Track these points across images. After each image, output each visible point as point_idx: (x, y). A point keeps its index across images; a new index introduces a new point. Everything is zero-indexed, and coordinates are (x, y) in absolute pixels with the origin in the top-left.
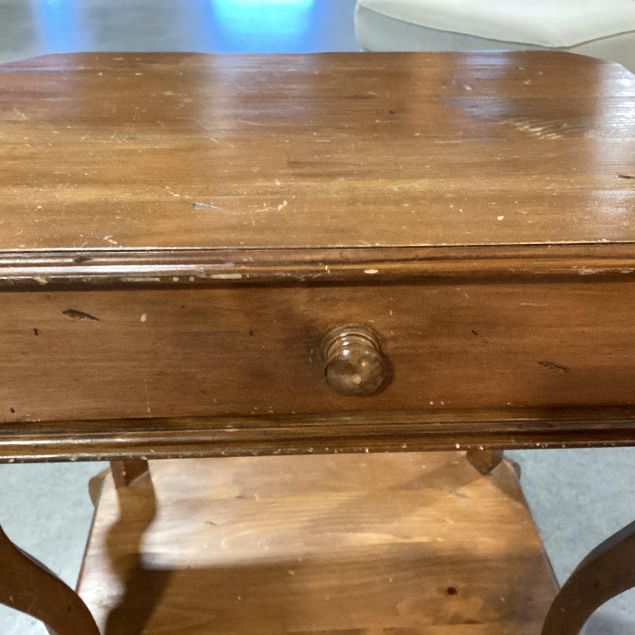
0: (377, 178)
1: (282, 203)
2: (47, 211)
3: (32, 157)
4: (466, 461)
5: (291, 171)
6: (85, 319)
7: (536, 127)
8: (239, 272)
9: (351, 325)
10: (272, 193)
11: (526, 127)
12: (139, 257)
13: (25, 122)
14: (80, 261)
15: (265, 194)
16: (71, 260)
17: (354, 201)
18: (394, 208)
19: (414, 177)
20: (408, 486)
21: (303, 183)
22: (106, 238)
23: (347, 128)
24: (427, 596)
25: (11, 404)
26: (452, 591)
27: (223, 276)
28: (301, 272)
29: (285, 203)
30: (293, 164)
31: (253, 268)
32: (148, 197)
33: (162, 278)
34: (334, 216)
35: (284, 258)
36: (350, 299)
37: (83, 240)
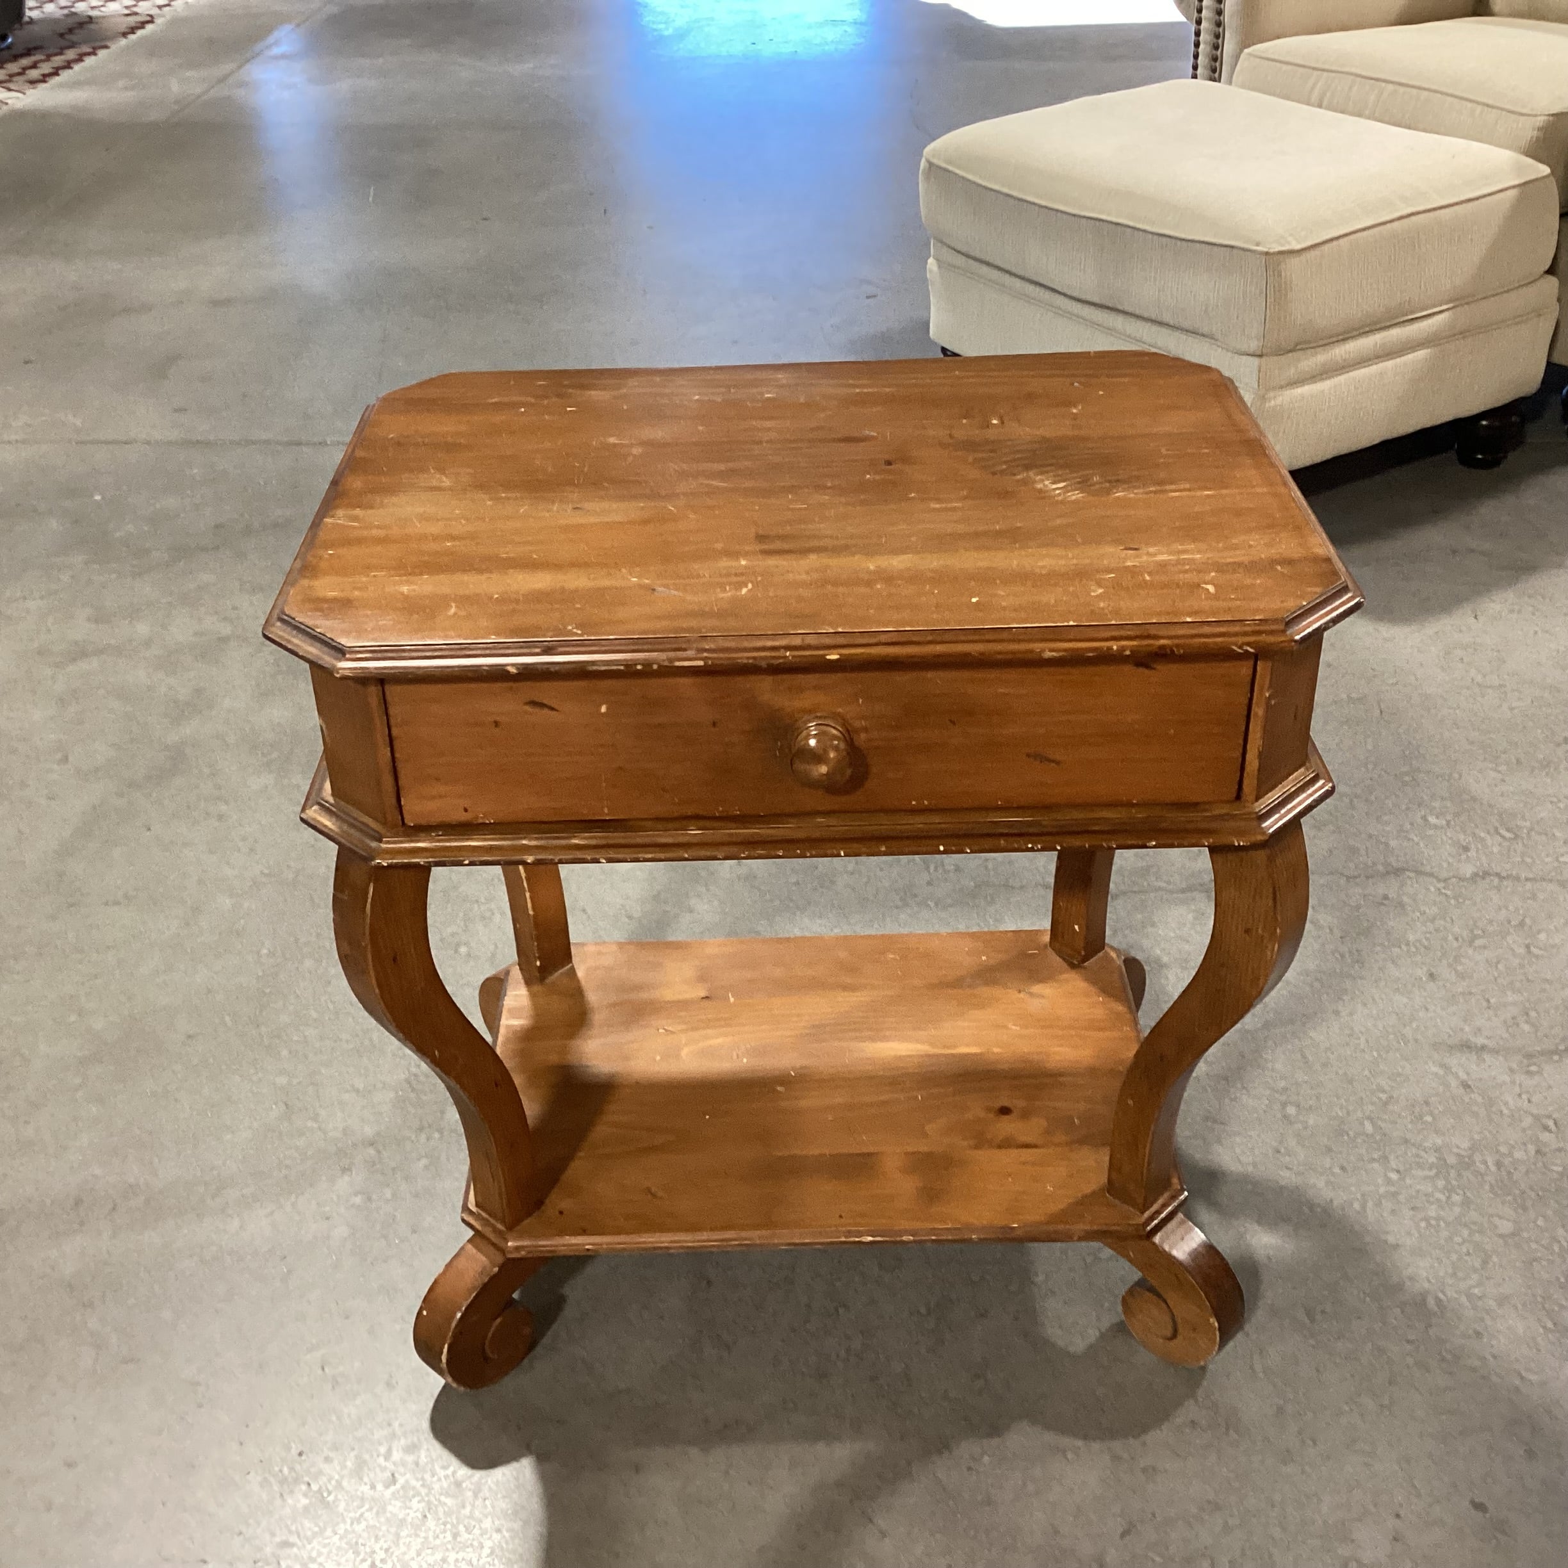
0: (853, 554)
1: (747, 587)
2: (501, 601)
3: (472, 536)
4: (1050, 950)
5: (758, 547)
6: (546, 711)
7: (1059, 482)
8: (701, 659)
9: (819, 714)
10: (736, 575)
11: (1047, 483)
12: (604, 646)
13: (451, 489)
14: (548, 651)
15: (728, 575)
16: (537, 650)
17: (825, 582)
18: (863, 590)
19: (896, 552)
20: (957, 983)
21: (772, 562)
22: (570, 628)
23: (830, 488)
24: (969, 1116)
25: (466, 803)
26: (1005, 1111)
27: (686, 664)
28: (762, 658)
29: (750, 586)
30: (761, 538)
31: (715, 655)
32: (606, 583)
33: (626, 666)
34: (800, 599)
35: (746, 644)
36: (815, 688)
37: (548, 630)
